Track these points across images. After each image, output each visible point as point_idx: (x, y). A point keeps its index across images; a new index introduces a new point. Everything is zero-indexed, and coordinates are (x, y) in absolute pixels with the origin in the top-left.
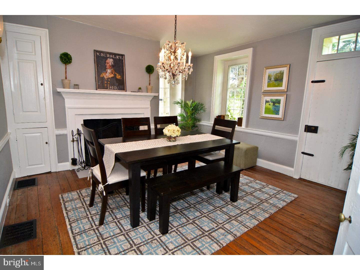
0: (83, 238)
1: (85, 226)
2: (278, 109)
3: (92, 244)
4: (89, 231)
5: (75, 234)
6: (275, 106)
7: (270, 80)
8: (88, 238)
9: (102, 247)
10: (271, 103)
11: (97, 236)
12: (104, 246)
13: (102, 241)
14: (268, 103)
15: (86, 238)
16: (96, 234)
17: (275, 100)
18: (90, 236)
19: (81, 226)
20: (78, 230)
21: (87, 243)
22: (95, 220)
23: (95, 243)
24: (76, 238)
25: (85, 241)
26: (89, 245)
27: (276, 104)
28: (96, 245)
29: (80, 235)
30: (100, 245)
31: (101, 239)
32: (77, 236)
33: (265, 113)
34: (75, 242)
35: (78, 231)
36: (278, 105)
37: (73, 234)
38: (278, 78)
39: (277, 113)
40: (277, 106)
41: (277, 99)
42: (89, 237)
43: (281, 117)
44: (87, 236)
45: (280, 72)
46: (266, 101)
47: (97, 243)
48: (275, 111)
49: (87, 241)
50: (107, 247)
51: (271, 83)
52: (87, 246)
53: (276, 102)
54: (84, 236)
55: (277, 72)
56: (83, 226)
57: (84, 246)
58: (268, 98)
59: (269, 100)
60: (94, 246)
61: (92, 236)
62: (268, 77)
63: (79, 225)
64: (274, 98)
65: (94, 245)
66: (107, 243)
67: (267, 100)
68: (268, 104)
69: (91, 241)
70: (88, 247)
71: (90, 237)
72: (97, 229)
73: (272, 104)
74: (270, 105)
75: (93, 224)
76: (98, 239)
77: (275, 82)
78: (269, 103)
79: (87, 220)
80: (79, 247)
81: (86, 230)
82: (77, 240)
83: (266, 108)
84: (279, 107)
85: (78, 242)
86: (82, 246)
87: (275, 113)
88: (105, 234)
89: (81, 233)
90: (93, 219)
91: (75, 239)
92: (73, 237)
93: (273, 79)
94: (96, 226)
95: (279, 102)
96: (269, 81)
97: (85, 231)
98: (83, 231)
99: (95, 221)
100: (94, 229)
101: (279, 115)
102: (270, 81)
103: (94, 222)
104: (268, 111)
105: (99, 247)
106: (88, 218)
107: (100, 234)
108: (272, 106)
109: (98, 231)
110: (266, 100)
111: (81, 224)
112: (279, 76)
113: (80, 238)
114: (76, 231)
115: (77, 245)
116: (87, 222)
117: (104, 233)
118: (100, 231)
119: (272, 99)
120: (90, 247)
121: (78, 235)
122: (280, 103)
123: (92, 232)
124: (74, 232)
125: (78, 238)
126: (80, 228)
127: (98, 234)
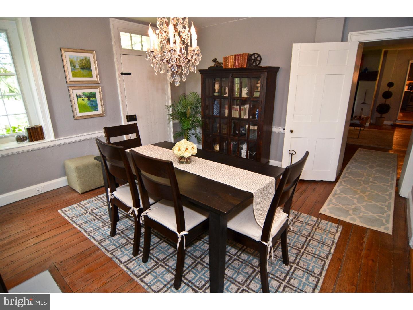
0: (313, 266)
1: (301, 276)
2: (96, 104)
3: (311, 255)
4: (303, 267)
5: (316, 277)
6: (91, 101)
7: (74, 67)
8: (310, 262)
9: (307, 247)
10: (85, 97)
11: (301, 257)
12: (305, 246)
13: (302, 250)
14: (80, 98)
15: (312, 264)
16: (300, 259)
17: (88, 94)
18: (306, 262)
19: (304, 280)
20: (311, 279)
21: (314, 259)
22: (284, 273)
23: (308, 254)
24: (319, 272)
25: (314, 262)
26: (315, 257)
27: (92, 98)
28: (309, 252)
29: (313, 272)
30: (307, 250)
31: (301, 253)
32: (317, 273)
33: (80, 112)
34: (322, 269)
35: (312, 277)
36: (94, 99)
37: (318, 278)
38: (84, 66)
39: (95, 108)
40: (93, 101)
41: (91, 93)
42: (308, 263)
43: (101, 113)
44: (309, 264)
45: (86, 58)
46: (77, 96)
47: (307, 253)
48: (93, 107)
49: (313, 261)
50: (304, 244)
51: (77, 71)
52: (316, 258)
53: (91, 96)
54: (312, 267)
55: (81, 58)
56: (303, 277)
57: (318, 259)
58: (80, 92)
59: (81, 94)
60: (312, 253)
61: (305, 260)
62: (70, 63)
63: (304, 283)
64: (88, 91)
65: (310, 253)
66: (301, 246)
67: (78, 94)
68: (82, 100)
69: (309, 258)
70: (316, 256)
71: (308, 261)
72: (294, 262)
73: (86, 99)
74: (83, 100)
75: (292, 270)
76: (304, 254)
77: (82, 72)
78: (82, 98)
79: (292, 280)
80: (323, 263)
81: (304, 271)
82: (320, 270)
83: (79, 105)
84: (96, 101)
85: (320, 267)
86: (320, 261)
87: (93, 110)
88: (294, 252)
89: (311, 273)
90: (286, 277)
91: (321, 273)
92: (321, 276)
93: (78, 67)
94: (291, 267)
95: (94, 96)
96: (73, 69)
97: (306, 271)
98: (308, 273)
99: (286, 272)
100: (298, 265)
101: (98, 110)
102: (75, 69)
103: (289, 271)
104: (82, 108)
105: (309, 249)
106: (288, 282)
107: (297, 256)
108: (87, 101)
109: (295, 260)
110: (76, 94)
111: (303, 283)
112: (85, 63)
113: (316, 268)
114: (314, 280)
115: (323, 266)
116: (295, 278)
117: (294, 254)
118: (294, 258)
119: (85, 93)
120: (315, 254)
121: (315, 274)
122: (96, 97)
123: (302, 264)
124: (316, 281)
125: (317, 271)
126: (307, 279)
127: (299, 257)
